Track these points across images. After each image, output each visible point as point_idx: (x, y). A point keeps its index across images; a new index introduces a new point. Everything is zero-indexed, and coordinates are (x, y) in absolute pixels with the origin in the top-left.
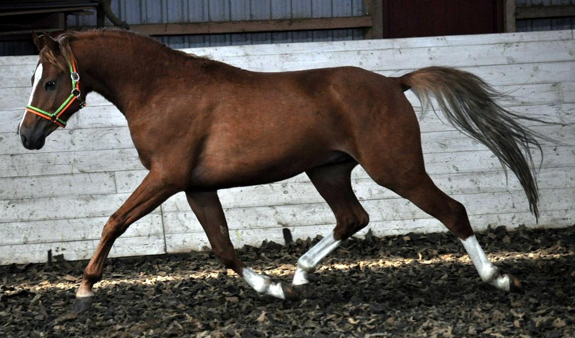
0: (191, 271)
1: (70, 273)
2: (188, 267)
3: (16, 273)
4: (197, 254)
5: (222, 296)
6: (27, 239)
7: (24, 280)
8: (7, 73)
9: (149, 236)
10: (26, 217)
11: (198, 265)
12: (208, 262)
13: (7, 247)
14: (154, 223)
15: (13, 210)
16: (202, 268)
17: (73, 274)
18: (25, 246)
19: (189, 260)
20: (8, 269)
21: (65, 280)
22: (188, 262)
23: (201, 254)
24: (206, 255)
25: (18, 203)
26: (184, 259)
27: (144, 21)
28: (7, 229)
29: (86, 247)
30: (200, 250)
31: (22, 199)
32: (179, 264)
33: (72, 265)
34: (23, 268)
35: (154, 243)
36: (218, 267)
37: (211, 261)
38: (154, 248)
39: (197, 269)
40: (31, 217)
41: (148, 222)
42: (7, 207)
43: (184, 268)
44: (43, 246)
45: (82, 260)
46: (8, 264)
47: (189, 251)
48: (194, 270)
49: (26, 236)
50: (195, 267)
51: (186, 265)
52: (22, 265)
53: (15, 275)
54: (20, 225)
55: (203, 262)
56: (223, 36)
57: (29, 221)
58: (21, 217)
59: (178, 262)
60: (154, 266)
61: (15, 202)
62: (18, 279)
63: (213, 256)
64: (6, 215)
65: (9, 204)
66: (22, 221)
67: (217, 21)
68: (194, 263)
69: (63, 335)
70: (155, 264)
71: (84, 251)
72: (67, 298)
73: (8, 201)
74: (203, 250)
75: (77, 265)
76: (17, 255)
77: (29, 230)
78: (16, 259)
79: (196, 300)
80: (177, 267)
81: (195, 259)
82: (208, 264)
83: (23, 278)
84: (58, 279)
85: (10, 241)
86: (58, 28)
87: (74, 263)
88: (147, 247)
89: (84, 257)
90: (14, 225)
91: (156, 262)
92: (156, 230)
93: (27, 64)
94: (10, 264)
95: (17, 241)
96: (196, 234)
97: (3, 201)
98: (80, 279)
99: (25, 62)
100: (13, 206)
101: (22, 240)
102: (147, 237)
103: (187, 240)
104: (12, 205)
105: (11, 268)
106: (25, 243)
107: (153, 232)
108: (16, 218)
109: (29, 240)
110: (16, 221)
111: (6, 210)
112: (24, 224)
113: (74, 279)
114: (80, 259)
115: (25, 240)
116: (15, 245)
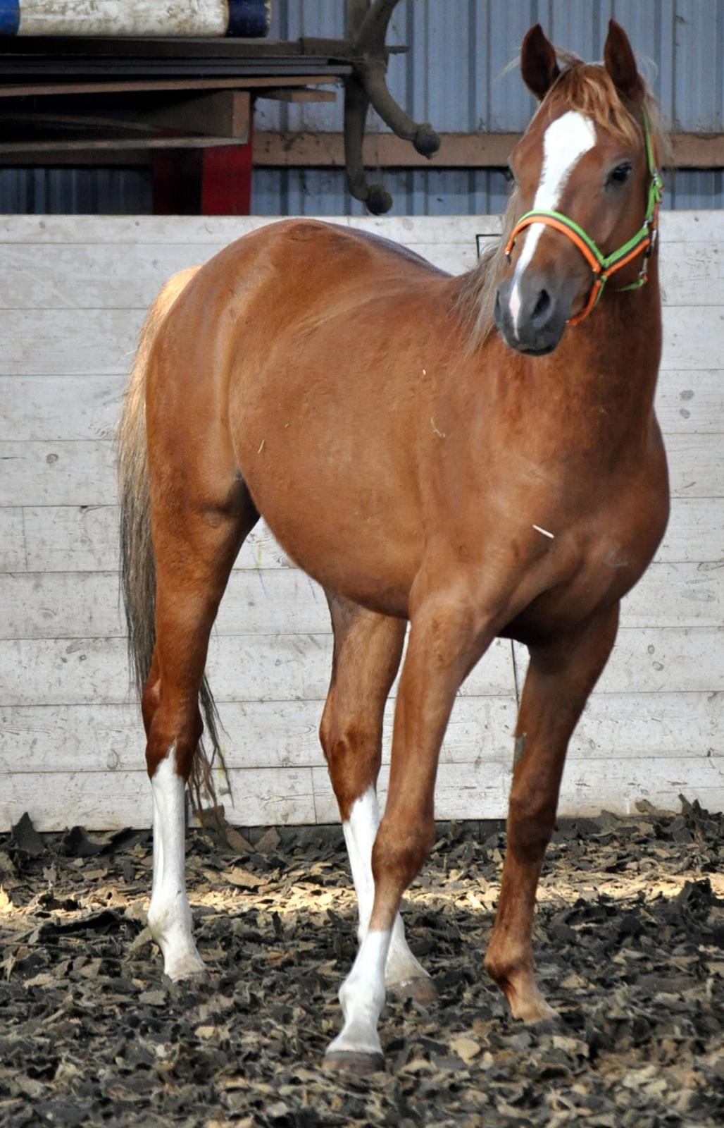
0: (599, 875)
1: (241, 863)
2: (591, 862)
3: (83, 856)
4: (619, 824)
5: (697, 958)
6: (118, 756)
7: (104, 878)
8: (76, 264)
9: (478, 762)
11: (620, 858)
12: (650, 850)
13: (59, 777)
14: (494, 725)
15: (80, 669)
16: (633, 865)
17: (250, 866)
18: (112, 776)
19: (596, 841)
20: (61, 844)
21: (227, 883)
22: (592, 847)
23: (629, 825)
24: (646, 829)
25: (95, 649)
26: (579, 837)
27: (482, 124)
28: (60, 723)
29: (293, 787)
30: (628, 812)
31: (108, 639)
32: (563, 850)
33: (248, 840)
34: (104, 841)
35: (491, 784)
36: (681, 865)
37: (661, 847)
38: (491, 799)
39: (617, 868)
41: (476, 720)
42: (64, 660)
43: (581, 865)
45: (277, 826)
46: (61, 829)
47: (597, 813)
48: (609, 870)
49: (116, 747)
50: (612, 861)
51: (585, 853)
52: (103, 832)
53: (79, 862)
54: (102, 715)
55: (637, 847)
56: (713, 175)
58: (101, 691)
59: (562, 846)
60: (490, 853)
61: (88, 646)
62: (88, 876)
63: (667, 830)
64: (60, 682)
65: (69, 650)
66: (106, 703)
67: (697, 130)
68: (608, 849)
69: (223, 1055)
70: (493, 849)
71: (283, 798)
72: (235, 940)
73: (69, 643)
74: (637, 812)
75: (262, 840)
76: (88, 802)
77: (126, 731)
78: (86, 814)
79: (619, 965)
80: (558, 858)
81: (613, 838)
82: (652, 855)
83: (105, 873)
84: (206, 880)
85: (69, 760)
86: (230, 136)
87: (253, 833)
88: (471, 796)
89: (286, 816)
90: (83, 712)
91: (497, 842)
92: (497, 745)
93: (136, 242)
94: (67, 830)
95: (87, 760)
96: (616, 763)
97: (51, 643)
98: (273, 881)
100: (81, 658)
101: (104, 760)
102: (472, 767)
103: (592, 779)
104: (78, 653)
105: (67, 840)
106: (112, 769)
107: (489, 751)
108: (90, 693)
109: (123, 759)
110: (88, 702)
111: (59, 667)
112: (113, 711)
113: (252, 881)
114: (272, 822)
115: (112, 761)
116: (81, 771)
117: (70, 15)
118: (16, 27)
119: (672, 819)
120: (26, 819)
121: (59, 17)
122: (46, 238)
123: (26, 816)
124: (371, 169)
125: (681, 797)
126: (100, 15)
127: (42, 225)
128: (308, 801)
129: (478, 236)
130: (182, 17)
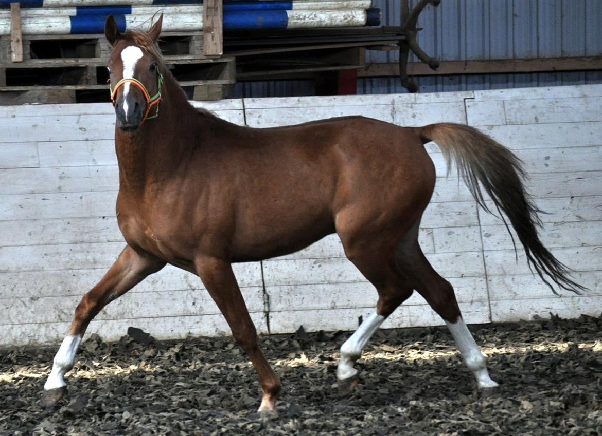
0: (524, 344)
1: (386, 343)
2: (519, 339)
3: (325, 341)
4: (527, 324)
5: (589, 372)
6: (335, 303)
7: (335, 349)
8: (312, 115)
9: (472, 302)
10: (334, 279)
11: (531, 337)
12: (541, 334)
13: (313, 311)
14: (477, 288)
15: (319, 270)
16: (536, 340)
17: (389, 344)
18: (332, 310)
19: (519, 331)
20: (316, 337)
21: (382, 350)
22: (518, 333)
23: (531, 324)
24: (538, 326)
25: (325, 263)
26: (512, 330)
27: (440, 58)
28: (313, 291)
29: (401, 314)
30: (530, 319)
31: (329, 258)
32: (508, 335)
33: (385, 334)
34: (331, 335)
35: (477, 310)
36: (555, 339)
37: (545, 332)
38: (477, 316)
39: (530, 341)
40: (340, 279)
41: (470, 286)
42: (313, 267)
43: (516, 340)
44: (353, 311)
45: (396, 329)
46: (315, 331)
47: (518, 320)
48: (527, 342)
49: (334, 300)
50: (528, 338)
51: (516, 336)
52: (330, 332)
53: (324, 344)
54: (328, 287)
55: (536, 333)
56: (529, 75)
57: (337, 283)
58: (328, 278)
59: (507, 333)
60: (479, 336)
61: (322, 261)
62: (328, 349)
63: (545, 326)
64: (312, 275)
65: (315, 263)
66: (330, 283)
67: (523, 57)
68: (525, 334)
70: (481, 335)
71: (398, 318)
73: (314, 260)
74: (533, 320)
75: (391, 334)
76: (324, 321)
77: (337, 294)
78: (324, 325)
79: (560, 375)
80: (506, 338)
81: (526, 330)
82: (542, 335)
83: (335, 347)
84: (374, 349)
85: (316, 305)
86: (359, 64)
87: (387, 332)
88: (470, 315)
89: (399, 325)
90: (321, 287)
91: (481, 333)
92: (479, 295)
93: (334, 106)
94: (317, 332)
95: (324, 305)
96: (524, 301)
97: (308, 260)
98: (400, 349)
99: (332, 103)
100: (320, 266)
101: (330, 305)
102: (470, 304)
103: (516, 307)
104: (319, 264)
105: (318, 335)
106: (333, 308)
107: (476, 298)
108: (323, 279)
109: (337, 304)
110: (323, 283)
111: (311, 270)
112: (332, 286)
113: (392, 349)
114: (394, 327)
115: (333, 305)
116: (321, 309)
117: (307, 20)
118: (287, 25)
119: (547, 322)
120: (301, 329)
121: (303, 21)
122: (300, 105)
123: (301, 327)
124: (410, 76)
125: (551, 313)
126: (318, 19)
127: (299, 100)
128: (408, 319)
129: (465, 99)
130: (349, 19)
